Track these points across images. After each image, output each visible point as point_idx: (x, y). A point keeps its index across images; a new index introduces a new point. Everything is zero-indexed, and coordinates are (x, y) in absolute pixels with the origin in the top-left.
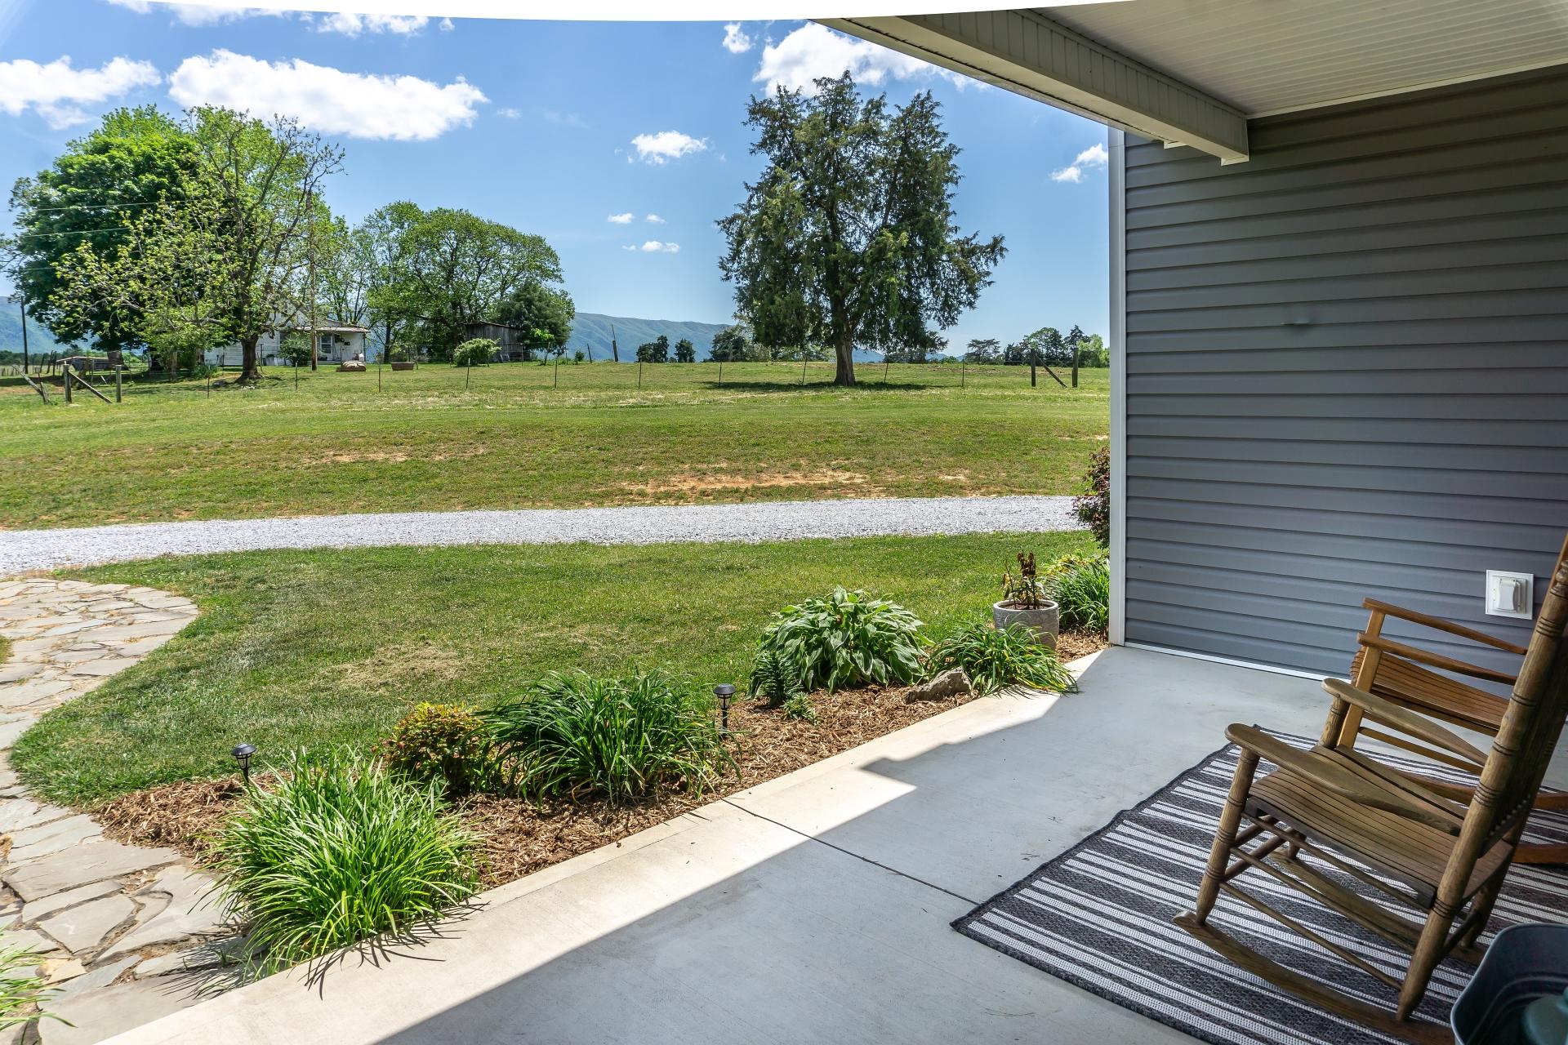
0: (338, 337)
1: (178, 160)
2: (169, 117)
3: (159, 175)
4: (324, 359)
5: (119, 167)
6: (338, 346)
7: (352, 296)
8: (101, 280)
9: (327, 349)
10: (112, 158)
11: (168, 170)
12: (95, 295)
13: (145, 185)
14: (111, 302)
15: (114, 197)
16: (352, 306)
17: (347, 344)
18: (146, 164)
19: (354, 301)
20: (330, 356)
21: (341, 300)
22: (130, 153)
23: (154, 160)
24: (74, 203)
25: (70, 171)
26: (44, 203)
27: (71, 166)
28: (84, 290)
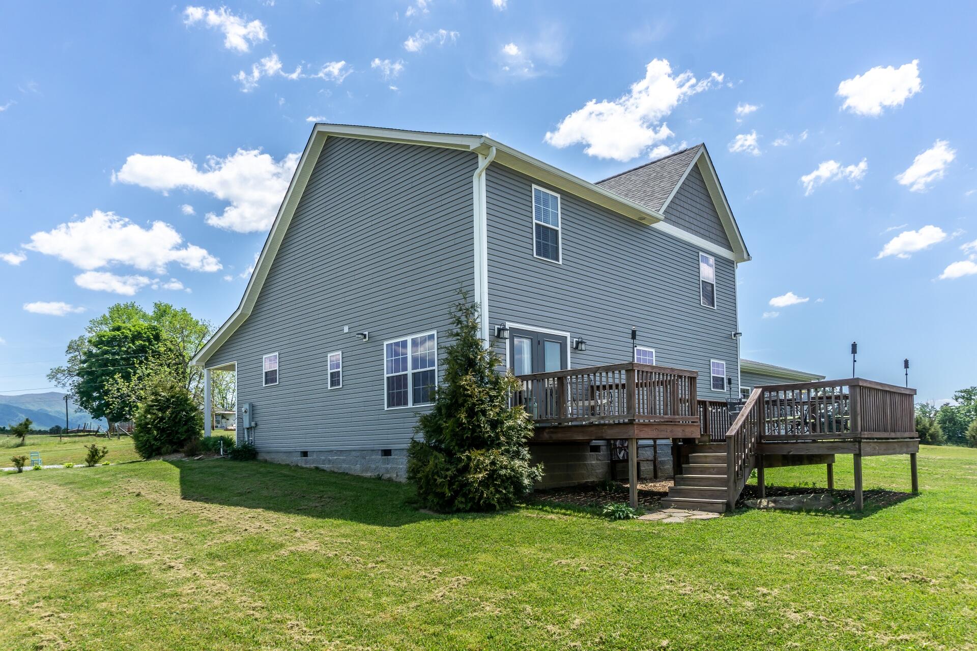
0: (223, 416)
1: (152, 334)
2: (140, 307)
3: (144, 341)
4: (217, 427)
5: (126, 337)
6: (224, 421)
7: (229, 396)
8: (125, 390)
9: (218, 422)
10: (123, 333)
11: (149, 340)
12: (121, 396)
13: (138, 346)
14: (129, 400)
15: (123, 351)
16: (230, 401)
17: (228, 419)
18: (137, 336)
19: (231, 399)
20: (219, 426)
21: (224, 398)
22: (130, 331)
23: (142, 334)
24: (105, 354)
25: (104, 339)
26: (90, 354)
27: (104, 336)
28: (117, 394)
